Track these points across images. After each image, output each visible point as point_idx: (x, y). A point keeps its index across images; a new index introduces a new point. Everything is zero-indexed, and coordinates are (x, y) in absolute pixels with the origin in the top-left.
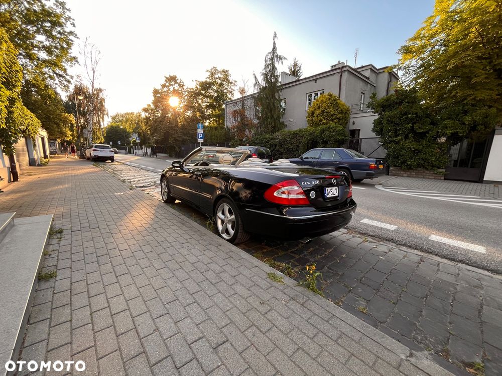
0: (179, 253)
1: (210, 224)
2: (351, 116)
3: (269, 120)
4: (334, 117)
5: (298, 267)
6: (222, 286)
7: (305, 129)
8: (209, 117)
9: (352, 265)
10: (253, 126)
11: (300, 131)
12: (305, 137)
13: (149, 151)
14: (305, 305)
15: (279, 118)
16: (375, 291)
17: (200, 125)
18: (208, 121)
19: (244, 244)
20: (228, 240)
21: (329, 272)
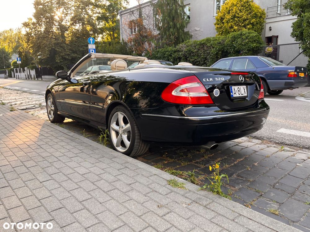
0: (67, 166)
1: (104, 137)
2: (268, 21)
3: (172, 30)
4: (247, 22)
5: (203, 176)
6: (115, 194)
7: (213, 38)
8: (102, 31)
9: (265, 172)
10: (153, 37)
11: (208, 40)
12: (213, 47)
13: (33, 73)
14: (208, 207)
15: (182, 27)
16: (289, 195)
17: (91, 40)
18: (101, 36)
19: (143, 157)
20: (124, 153)
21: (238, 179)
